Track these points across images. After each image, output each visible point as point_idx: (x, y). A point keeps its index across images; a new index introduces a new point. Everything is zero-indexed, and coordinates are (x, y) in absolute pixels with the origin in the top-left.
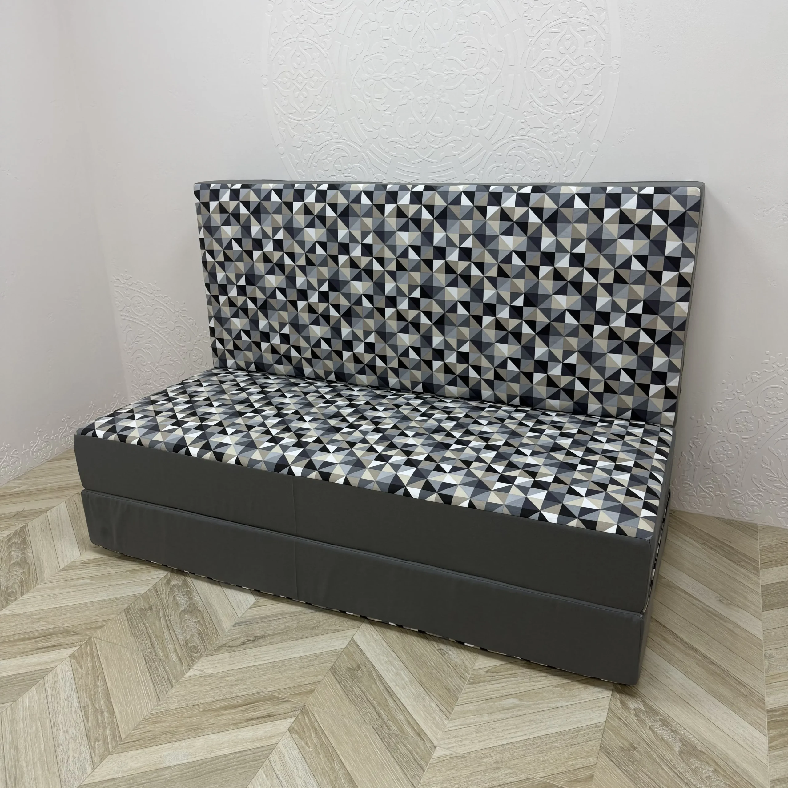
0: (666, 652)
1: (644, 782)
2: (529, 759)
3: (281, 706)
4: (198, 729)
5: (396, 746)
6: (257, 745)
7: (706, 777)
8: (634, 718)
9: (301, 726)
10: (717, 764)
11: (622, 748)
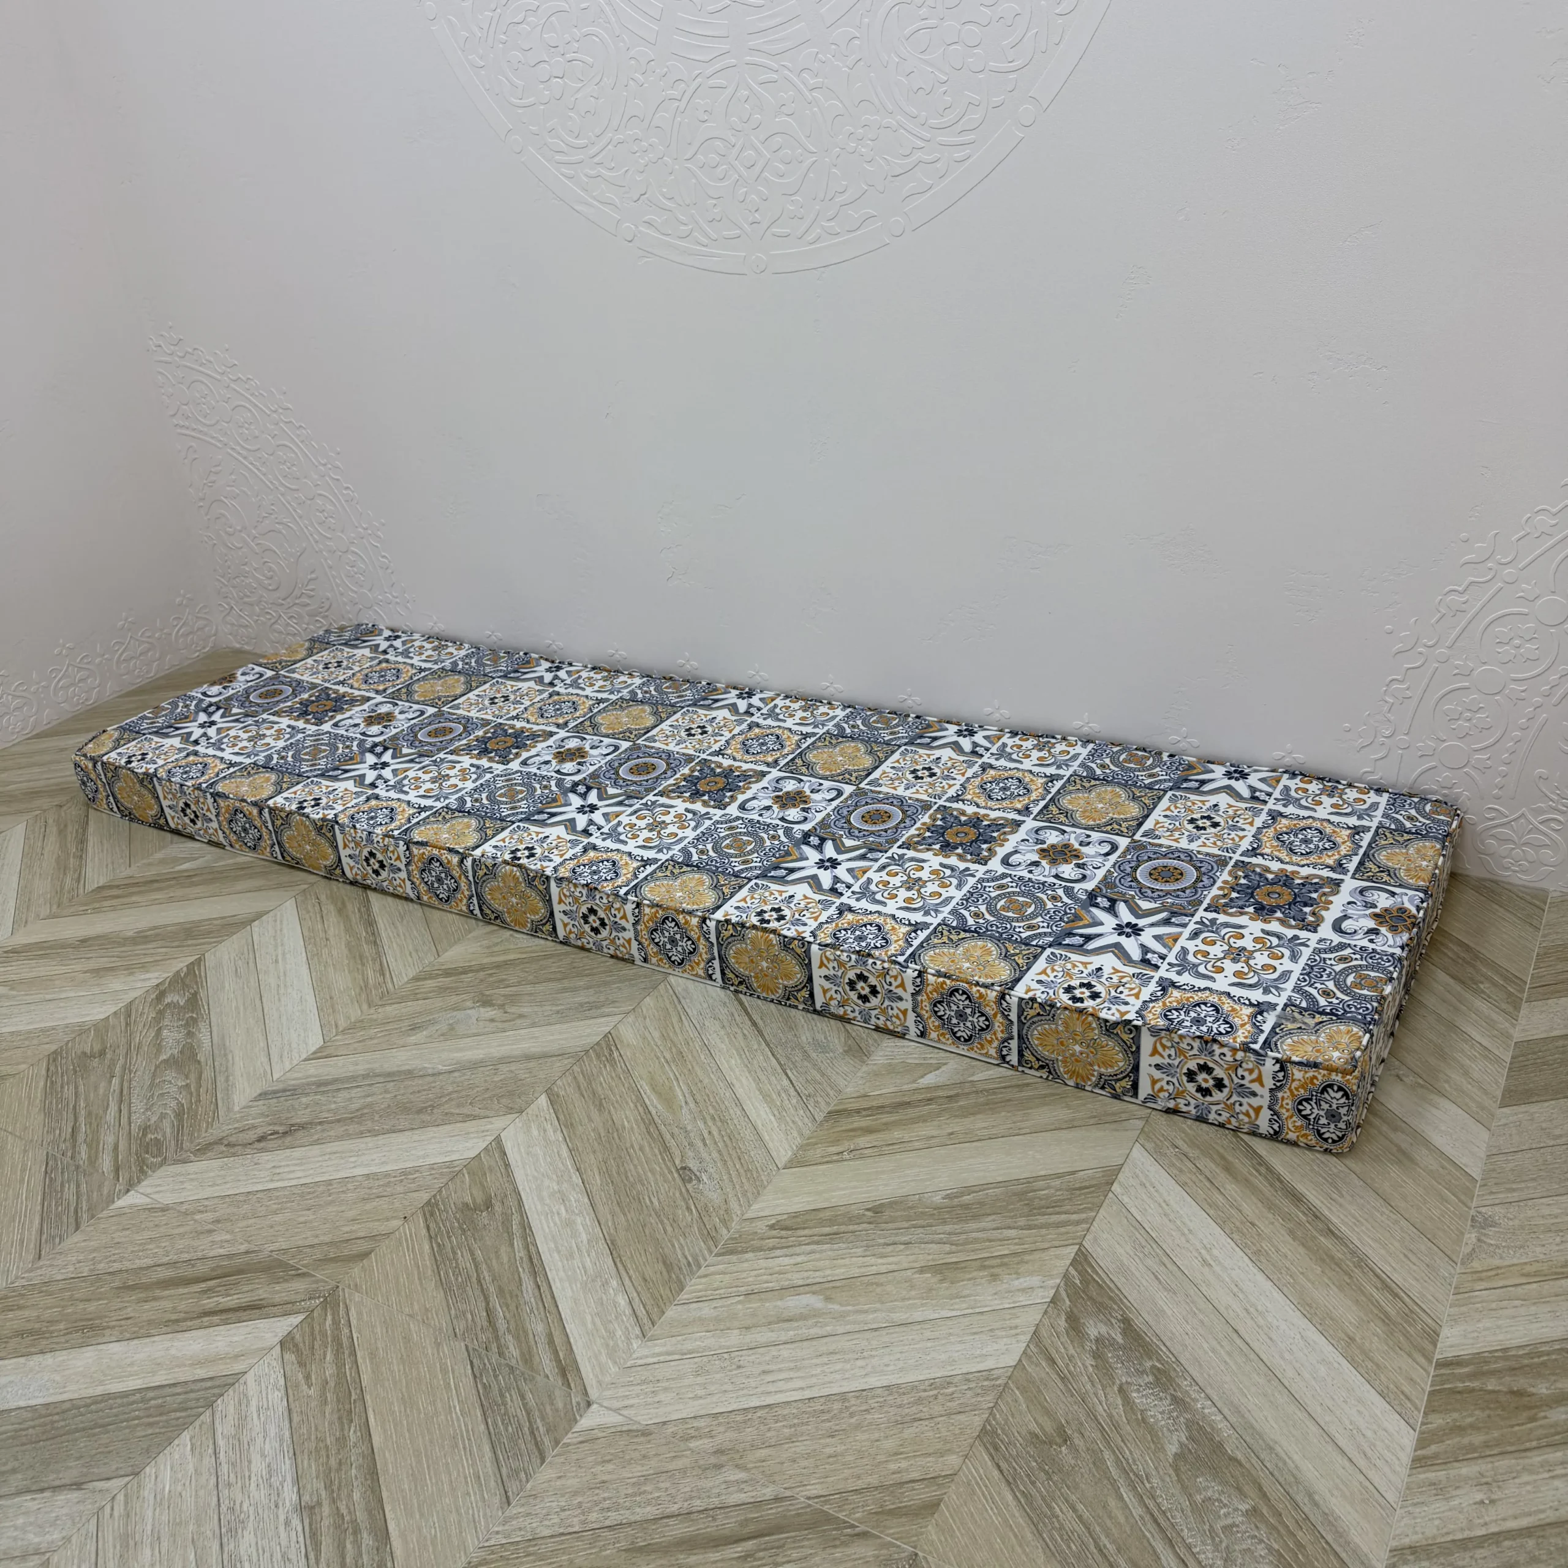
0: (1220, 1198)
1: (1062, 1527)
2: (798, 1450)
3: (285, 1285)
4: (92, 1328)
5: (502, 1396)
6: (201, 1373)
7: (1225, 1528)
8: (1090, 1361)
9: (312, 1333)
10: (1264, 1495)
11: (1037, 1436)
